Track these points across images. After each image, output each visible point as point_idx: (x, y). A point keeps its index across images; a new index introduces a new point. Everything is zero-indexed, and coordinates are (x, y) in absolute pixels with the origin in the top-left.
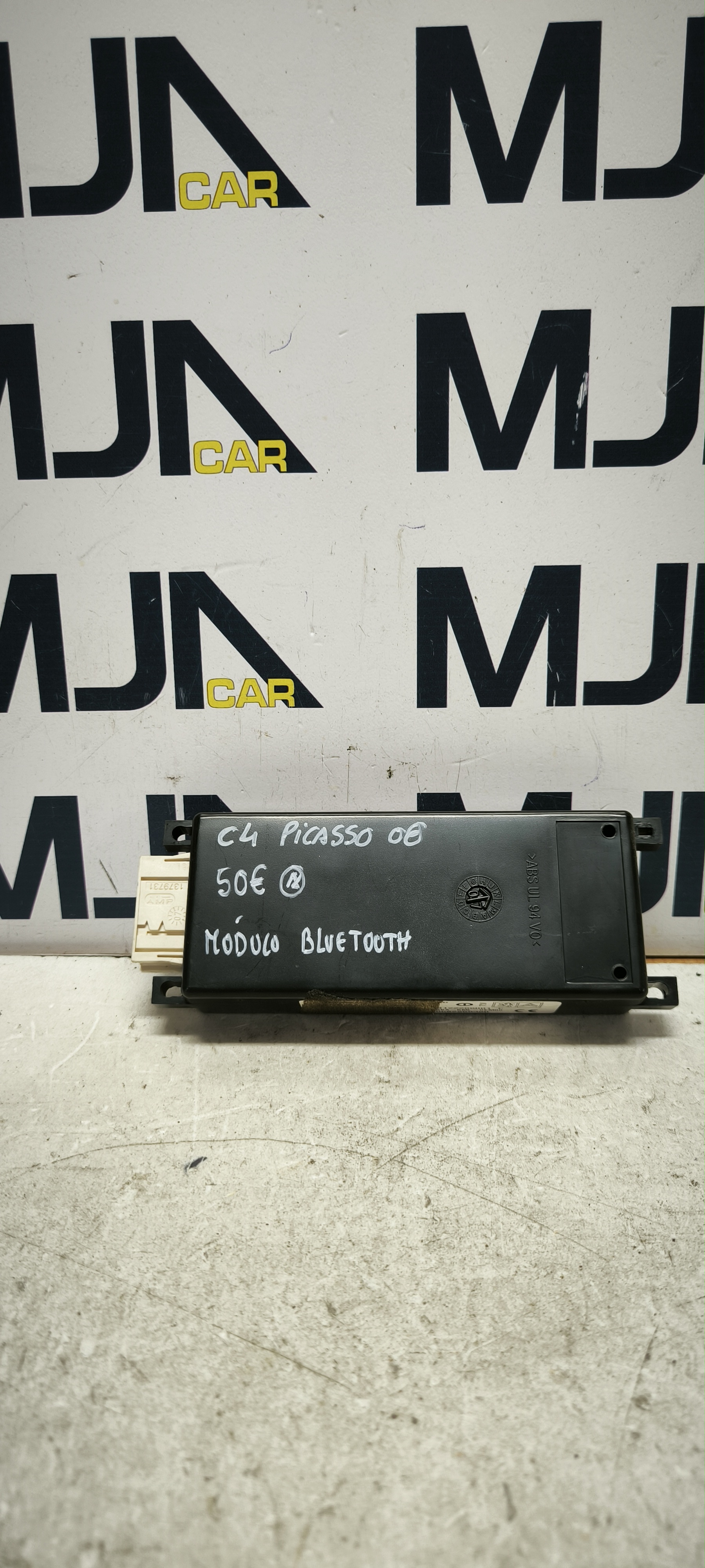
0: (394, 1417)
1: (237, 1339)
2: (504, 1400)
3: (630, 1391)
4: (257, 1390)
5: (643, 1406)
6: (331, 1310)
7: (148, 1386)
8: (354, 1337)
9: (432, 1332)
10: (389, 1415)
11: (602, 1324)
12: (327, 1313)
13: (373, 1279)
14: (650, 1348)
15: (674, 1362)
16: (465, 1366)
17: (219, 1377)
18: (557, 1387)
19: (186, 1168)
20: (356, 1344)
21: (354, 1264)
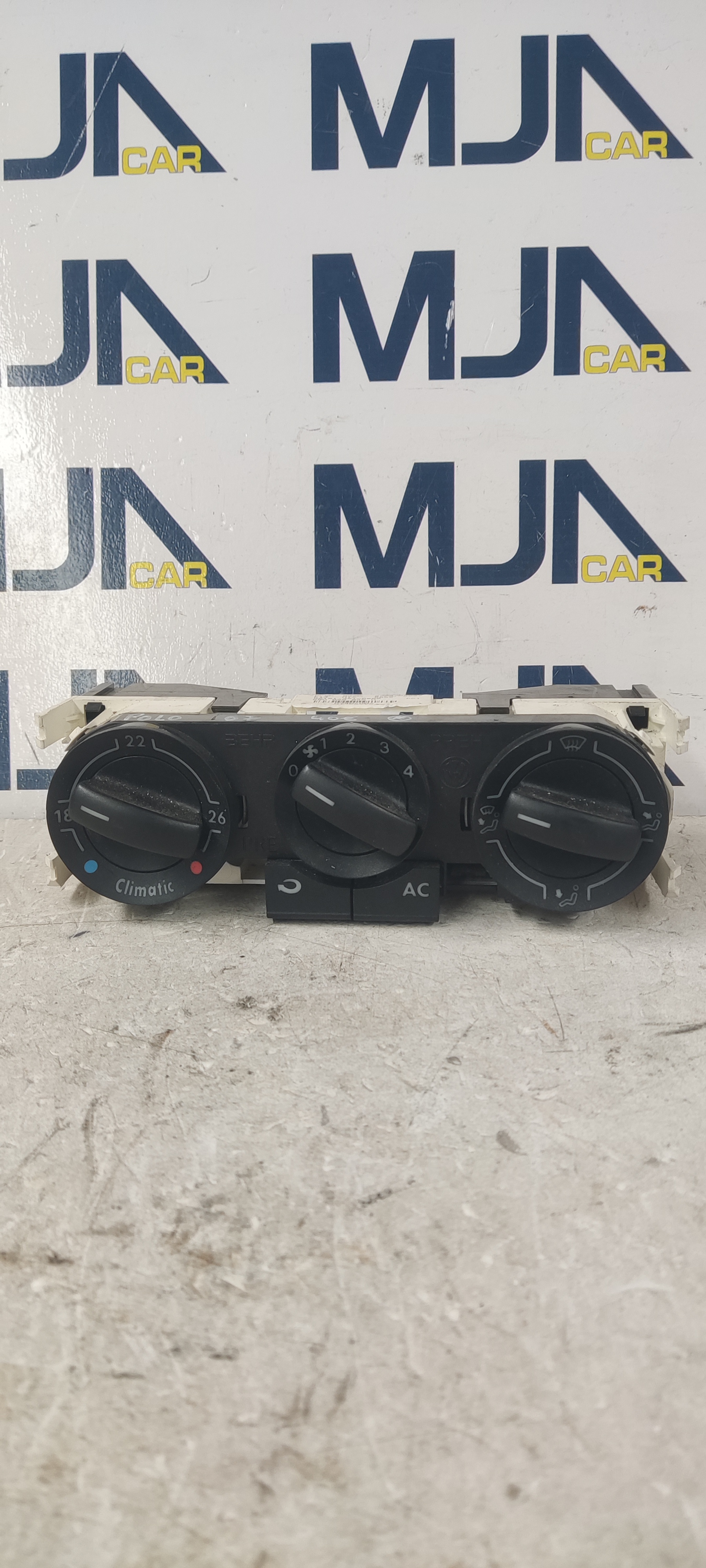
0: (232, 1071)
1: (99, 1031)
2: (332, 1060)
3: (446, 1054)
4: (112, 1059)
5: (455, 1062)
6: (187, 1013)
7: (13, 1058)
8: (205, 1028)
9: (275, 1024)
10: (228, 1070)
11: (428, 1018)
12: (183, 1015)
13: (228, 996)
14: (467, 1031)
15: (488, 1038)
16: (301, 1043)
17: (79, 1052)
18: (380, 1052)
19: (70, 937)
20: (205, 1032)
21: (214, 988)
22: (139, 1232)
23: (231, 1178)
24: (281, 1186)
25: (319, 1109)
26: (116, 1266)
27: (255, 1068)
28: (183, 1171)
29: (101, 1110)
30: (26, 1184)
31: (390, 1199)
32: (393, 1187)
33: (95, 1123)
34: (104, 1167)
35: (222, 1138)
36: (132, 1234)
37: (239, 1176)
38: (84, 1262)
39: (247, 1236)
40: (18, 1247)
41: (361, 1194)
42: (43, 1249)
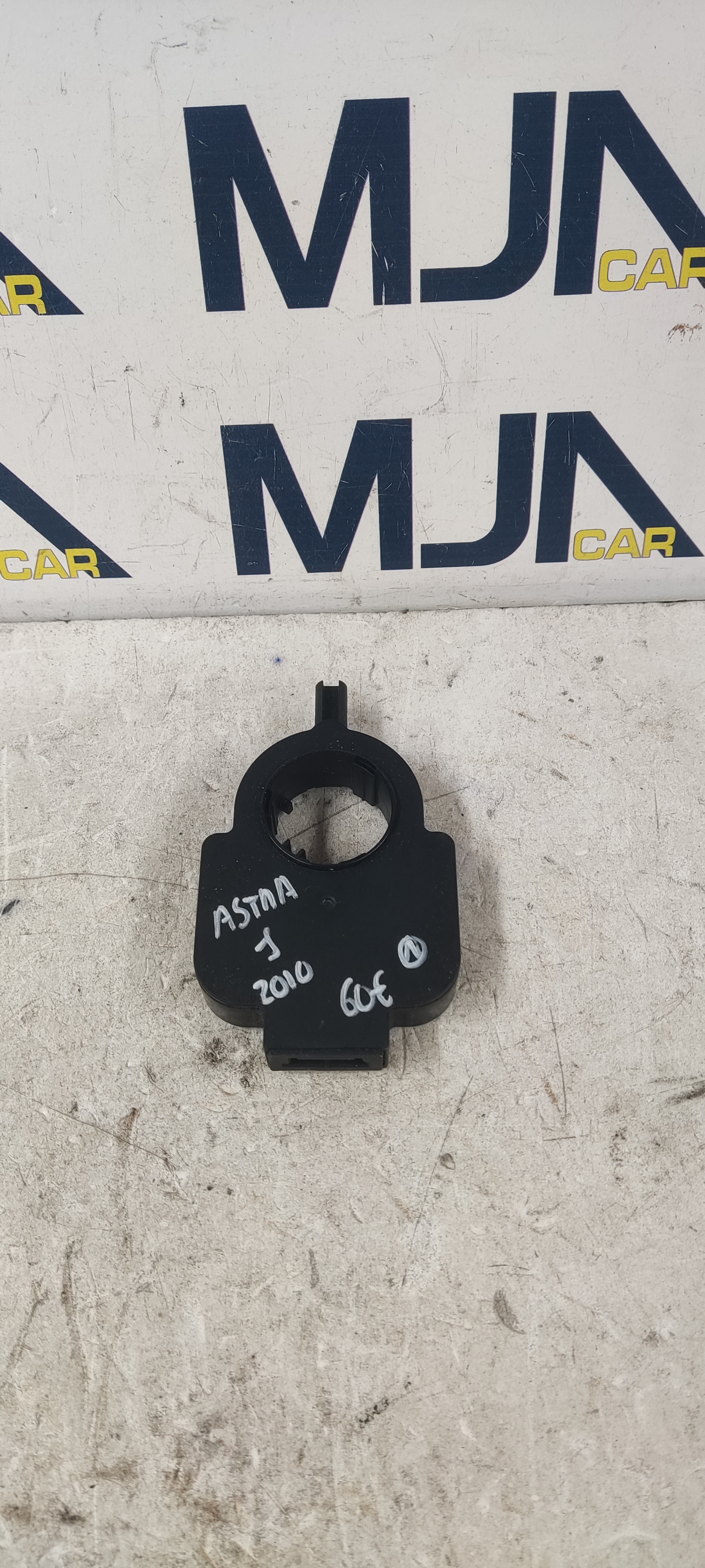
0: (210, 1188)
1: (57, 1113)
2: (317, 1165)
3: (437, 1150)
4: (78, 1168)
5: (449, 1164)
6: (151, 1076)
8: (173, 1104)
9: (250, 1093)
10: (205, 1187)
12: (146, 1078)
13: (193, 1038)
14: (461, 1101)
15: (484, 1115)
16: (281, 1130)
17: (40, 1156)
18: (367, 1146)
20: (174, 1113)
21: (176, 1022)
22: (143, 1472)
23: (225, 1384)
24: (277, 1397)
25: (308, 1257)
26: (127, 1526)
27: (234, 1181)
28: (174, 1374)
29: (77, 1263)
30: (20, 1396)
31: (387, 1414)
32: (389, 1395)
33: (74, 1290)
34: (93, 1366)
35: (209, 1314)
36: (135, 1476)
37: (232, 1380)
38: (95, 1521)
39: (250, 1477)
40: (28, 1497)
41: (359, 1409)
42: (52, 1501)
